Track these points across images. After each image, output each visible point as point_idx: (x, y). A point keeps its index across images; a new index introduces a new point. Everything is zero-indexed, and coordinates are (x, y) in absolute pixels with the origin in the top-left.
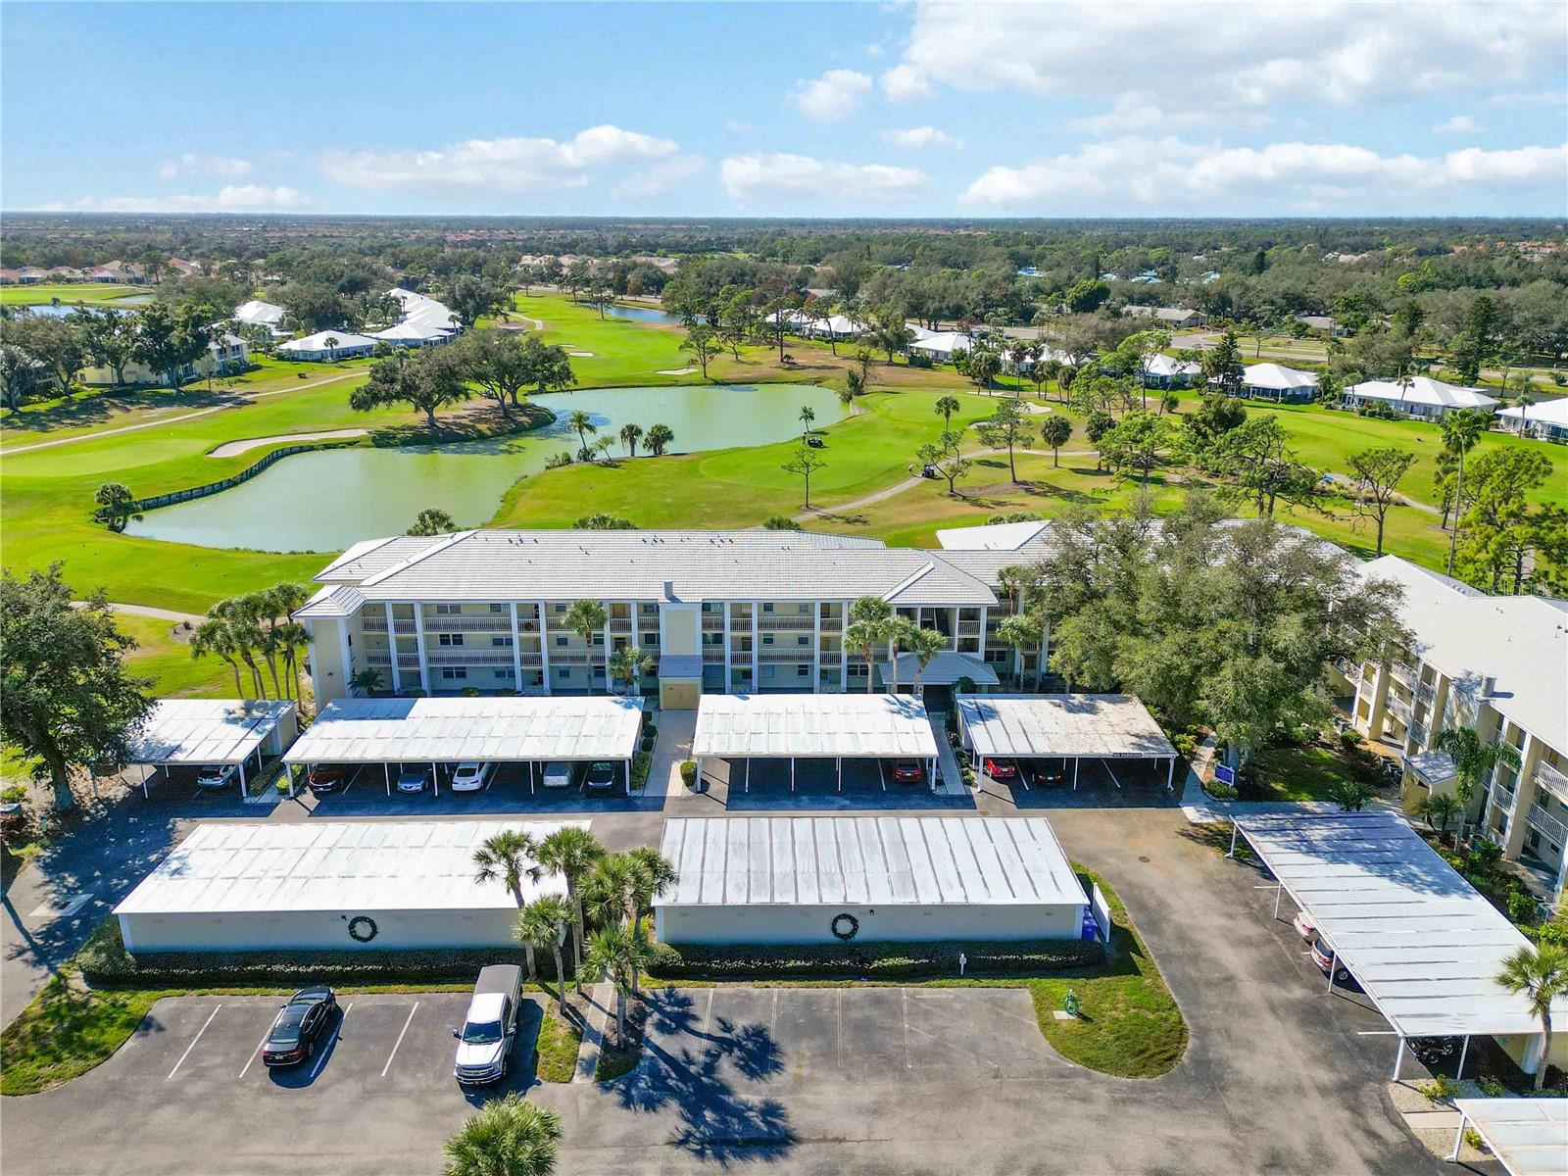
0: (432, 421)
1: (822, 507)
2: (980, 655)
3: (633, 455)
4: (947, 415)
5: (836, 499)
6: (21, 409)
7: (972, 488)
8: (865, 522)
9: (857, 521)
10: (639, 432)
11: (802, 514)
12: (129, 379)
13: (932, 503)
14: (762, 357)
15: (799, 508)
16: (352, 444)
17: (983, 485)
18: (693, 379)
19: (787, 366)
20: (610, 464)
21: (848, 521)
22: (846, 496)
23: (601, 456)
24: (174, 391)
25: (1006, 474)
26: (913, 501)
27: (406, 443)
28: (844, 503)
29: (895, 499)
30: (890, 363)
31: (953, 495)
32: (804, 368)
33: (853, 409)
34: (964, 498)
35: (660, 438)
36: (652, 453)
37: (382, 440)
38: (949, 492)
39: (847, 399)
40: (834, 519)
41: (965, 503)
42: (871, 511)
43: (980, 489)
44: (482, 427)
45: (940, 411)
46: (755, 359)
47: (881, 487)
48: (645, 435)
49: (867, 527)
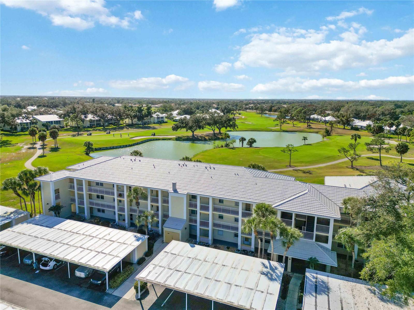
0: (193, 135)
1: (296, 167)
2: (329, 246)
3: (242, 146)
4: (356, 140)
5: (303, 164)
6: (106, 127)
7: (361, 166)
8: (310, 173)
9: (308, 172)
10: (245, 140)
11: (287, 168)
12: (134, 123)
13: (342, 170)
14: (303, 125)
15: (287, 166)
16: (170, 139)
17: (366, 166)
18: (277, 130)
19: (309, 128)
20: (233, 148)
21: (304, 172)
22: (307, 164)
23: (231, 146)
24: (142, 126)
25: (378, 163)
26: (334, 168)
27: (184, 140)
28: (306, 166)
29: (326, 167)
30: (344, 129)
31: (352, 167)
32: (314, 128)
33: (325, 139)
34: (357, 169)
35: (252, 142)
36: (249, 146)
37: (178, 139)
38: (351, 166)
39: (324, 136)
40: (299, 171)
41: (358, 171)
42: (315, 170)
43: (365, 167)
44: (207, 138)
45: (352, 139)
46: (299, 126)
47: (323, 162)
48: (247, 141)
49: (311, 175)
